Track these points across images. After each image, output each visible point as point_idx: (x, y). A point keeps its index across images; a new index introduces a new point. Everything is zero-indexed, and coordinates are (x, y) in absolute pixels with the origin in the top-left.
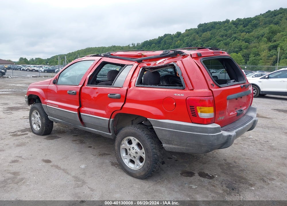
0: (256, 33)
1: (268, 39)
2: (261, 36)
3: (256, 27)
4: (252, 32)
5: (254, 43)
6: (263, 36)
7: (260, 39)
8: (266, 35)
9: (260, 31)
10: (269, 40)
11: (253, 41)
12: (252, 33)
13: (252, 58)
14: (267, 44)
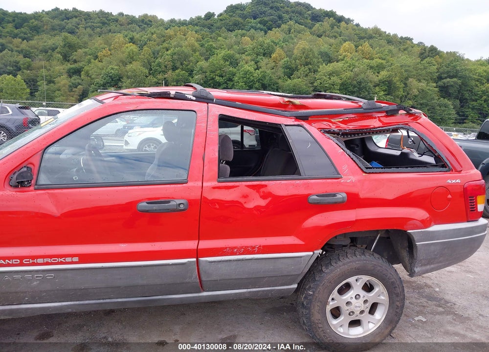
0: (41, 44)
1: (63, 56)
2: (49, 48)
3: (38, 32)
4: (32, 40)
5: (40, 60)
6: (53, 49)
7: (49, 54)
8: (58, 49)
9: (46, 40)
10: (66, 58)
11: (37, 55)
12: (32, 42)
13: (43, 86)
14: (63, 64)
